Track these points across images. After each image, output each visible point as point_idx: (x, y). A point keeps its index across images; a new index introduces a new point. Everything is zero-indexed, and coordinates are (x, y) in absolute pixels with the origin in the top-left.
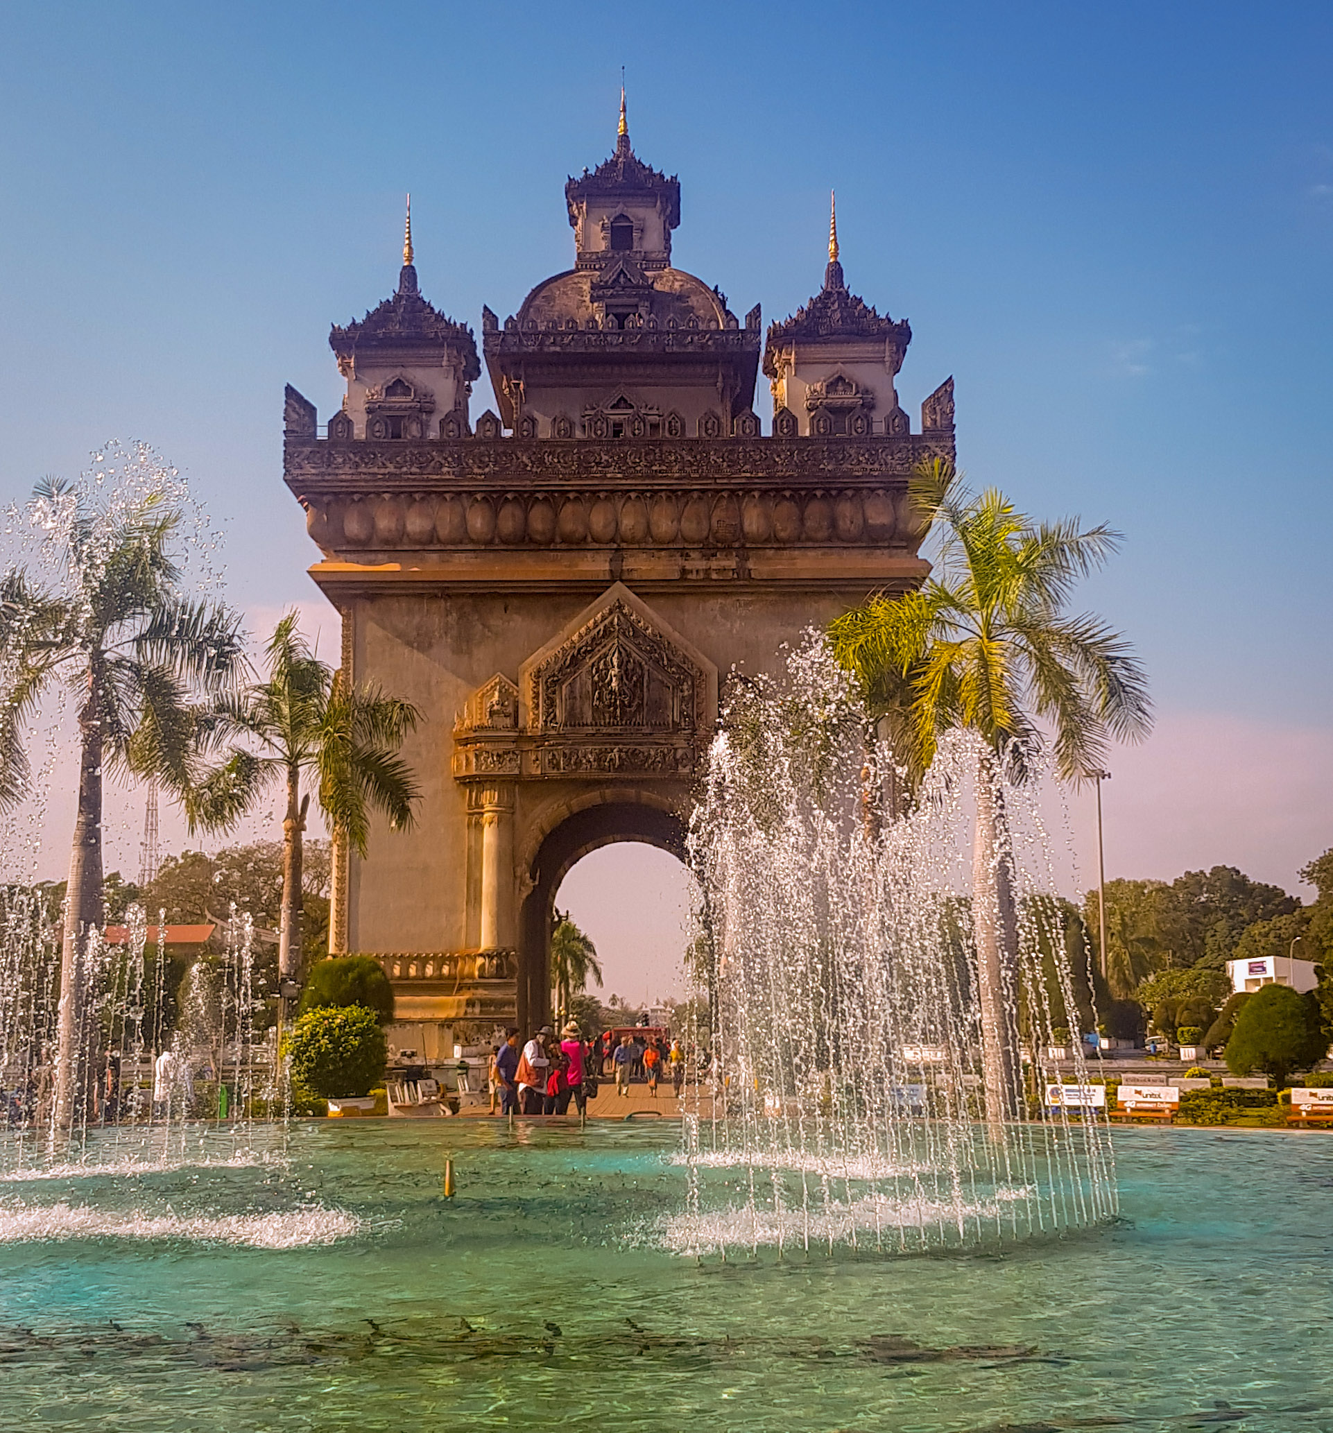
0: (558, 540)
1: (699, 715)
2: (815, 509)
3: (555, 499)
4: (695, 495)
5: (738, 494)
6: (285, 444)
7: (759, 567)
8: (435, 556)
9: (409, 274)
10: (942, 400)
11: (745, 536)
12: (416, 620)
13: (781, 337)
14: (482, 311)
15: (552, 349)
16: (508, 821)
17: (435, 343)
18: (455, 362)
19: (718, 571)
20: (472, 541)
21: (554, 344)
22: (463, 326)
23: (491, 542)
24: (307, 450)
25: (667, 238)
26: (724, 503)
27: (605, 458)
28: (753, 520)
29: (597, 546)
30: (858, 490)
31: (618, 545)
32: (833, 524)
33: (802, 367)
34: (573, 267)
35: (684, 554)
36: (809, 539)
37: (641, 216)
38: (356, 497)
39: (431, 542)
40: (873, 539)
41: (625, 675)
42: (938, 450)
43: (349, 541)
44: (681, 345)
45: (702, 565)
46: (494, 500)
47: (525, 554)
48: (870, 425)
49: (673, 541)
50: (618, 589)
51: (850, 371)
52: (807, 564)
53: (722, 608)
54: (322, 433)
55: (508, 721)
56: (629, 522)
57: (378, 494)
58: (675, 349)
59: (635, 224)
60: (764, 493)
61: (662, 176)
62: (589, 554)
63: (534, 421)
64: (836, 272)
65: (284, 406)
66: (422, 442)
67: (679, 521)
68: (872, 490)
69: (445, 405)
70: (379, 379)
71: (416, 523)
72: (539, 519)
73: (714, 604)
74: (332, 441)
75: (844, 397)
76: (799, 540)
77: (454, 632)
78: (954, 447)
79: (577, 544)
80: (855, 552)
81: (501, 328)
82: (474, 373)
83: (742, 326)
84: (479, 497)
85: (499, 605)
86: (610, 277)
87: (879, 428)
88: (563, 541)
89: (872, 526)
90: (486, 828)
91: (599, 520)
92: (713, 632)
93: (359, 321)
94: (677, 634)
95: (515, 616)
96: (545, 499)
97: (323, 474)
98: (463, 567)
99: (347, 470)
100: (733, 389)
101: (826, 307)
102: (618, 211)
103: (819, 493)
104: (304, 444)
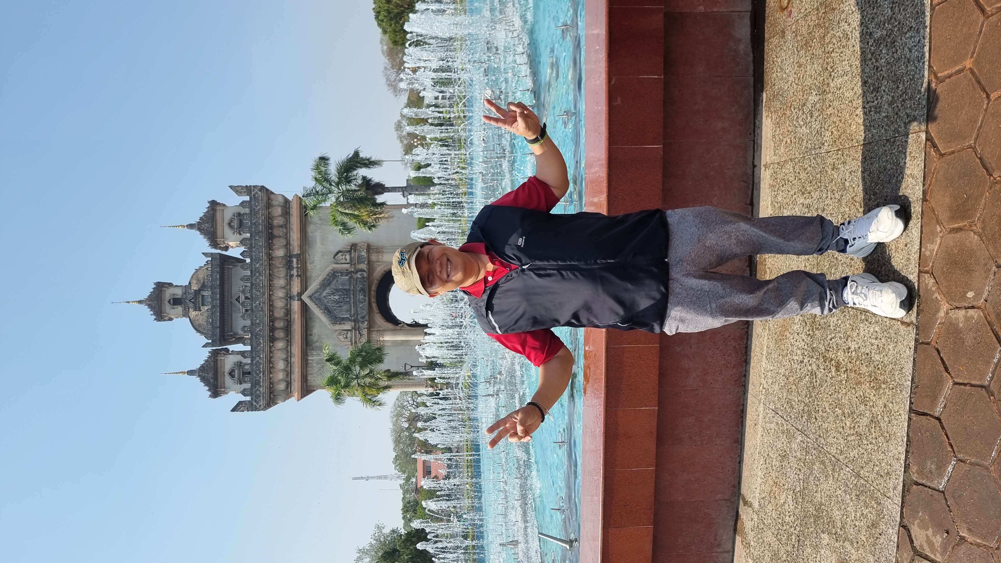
0: (287, 318)
1: (347, 270)
2: (276, 232)
3: (272, 319)
4: (271, 272)
5: (270, 258)
6: (252, 411)
7: (296, 250)
8: (292, 359)
9: (191, 373)
10: (237, 190)
11: (286, 255)
12: (315, 365)
13: (214, 244)
14: (204, 348)
15: (218, 324)
16: (382, 332)
17: (216, 362)
18: (222, 355)
19: (298, 264)
20: (287, 347)
21: (216, 323)
22: (210, 352)
23: (287, 340)
24: (254, 403)
25: (177, 286)
26: (274, 262)
27: (258, 302)
28: (280, 253)
29: (289, 306)
30: (269, 217)
31: (289, 298)
32: (281, 226)
33: (225, 237)
34: (188, 319)
35: (292, 276)
36: (286, 235)
37: (169, 295)
38: (271, 386)
39: (287, 361)
40: (286, 213)
41: (333, 294)
42: (255, 192)
43: (287, 388)
44: (216, 280)
45: (295, 270)
46: (272, 339)
47: (292, 329)
48: (246, 214)
49: (287, 279)
50: (305, 297)
51: (227, 220)
52: (295, 236)
53: (311, 264)
54: (248, 398)
55: (349, 333)
56: (280, 293)
57: (270, 379)
58: (218, 282)
59: (172, 297)
60: (270, 249)
61: (154, 288)
62: (292, 307)
63: (244, 327)
64: (191, 226)
65: (238, 412)
66: (251, 364)
67: (280, 278)
68: (269, 213)
69: (239, 358)
70: (228, 381)
71: (281, 365)
72: (280, 324)
73: (309, 266)
74: (251, 394)
75: (235, 224)
76: (286, 238)
77: (319, 352)
78: (254, 186)
79: (288, 312)
80: (291, 220)
81: (210, 341)
82: (227, 350)
83: (210, 259)
84: (271, 344)
85: (310, 337)
86: (191, 305)
87: (247, 210)
88: (287, 316)
89: (282, 213)
90: (385, 339)
91: (279, 304)
92: (319, 267)
93: (207, 388)
94: (320, 278)
95: (314, 332)
96: (272, 322)
97: (263, 398)
98: (296, 349)
99: (261, 389)
100: (233, 262)
101: (203, 229)
102: (167, 304)
103: (270, 231)
104: (252, 404)
